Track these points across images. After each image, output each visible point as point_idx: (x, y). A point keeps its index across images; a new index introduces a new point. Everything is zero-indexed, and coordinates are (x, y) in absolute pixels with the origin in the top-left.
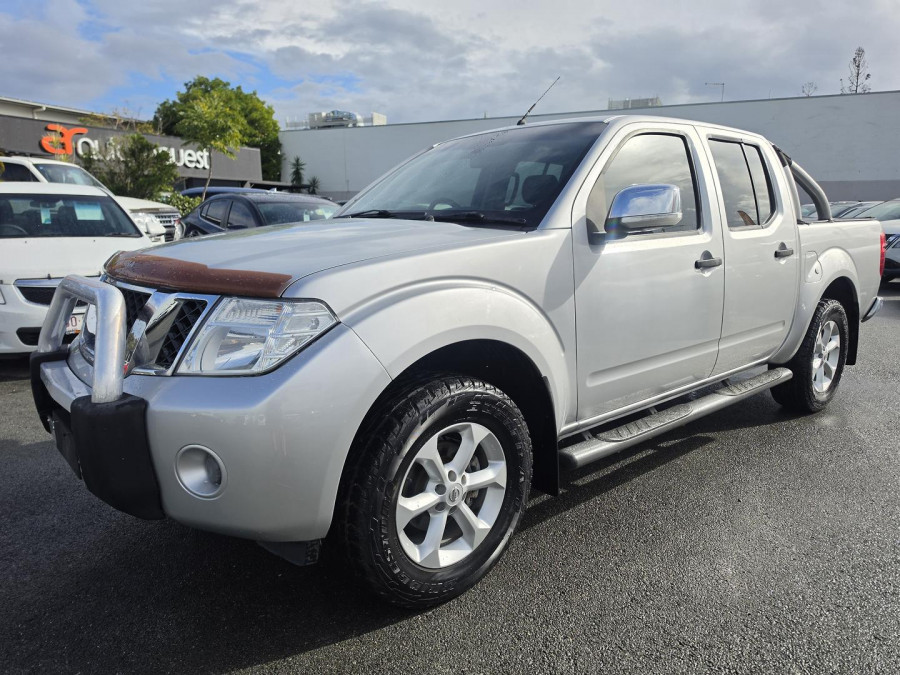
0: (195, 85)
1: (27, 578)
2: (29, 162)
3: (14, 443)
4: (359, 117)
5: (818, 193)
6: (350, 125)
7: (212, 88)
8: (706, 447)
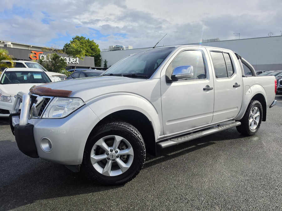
0: (75, 38)
1: (7, 176)
2: (23, 62)
3: (10, 141)
4: (124, 47)
5: (252, 68)
6: (122, 49)
7: (80, 39)
8: (212, 145)
